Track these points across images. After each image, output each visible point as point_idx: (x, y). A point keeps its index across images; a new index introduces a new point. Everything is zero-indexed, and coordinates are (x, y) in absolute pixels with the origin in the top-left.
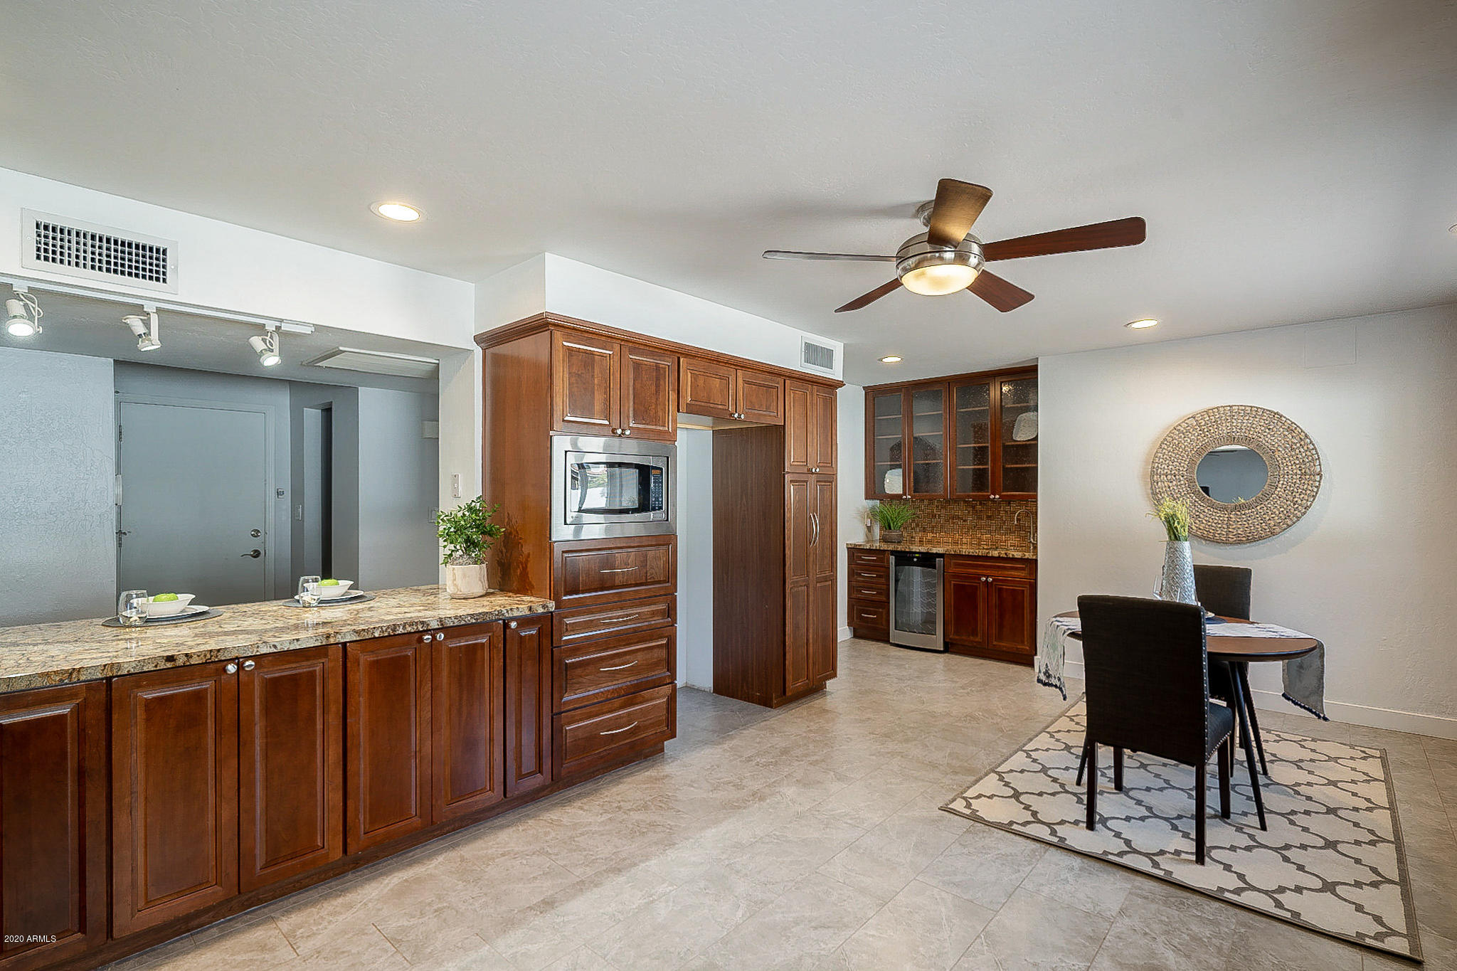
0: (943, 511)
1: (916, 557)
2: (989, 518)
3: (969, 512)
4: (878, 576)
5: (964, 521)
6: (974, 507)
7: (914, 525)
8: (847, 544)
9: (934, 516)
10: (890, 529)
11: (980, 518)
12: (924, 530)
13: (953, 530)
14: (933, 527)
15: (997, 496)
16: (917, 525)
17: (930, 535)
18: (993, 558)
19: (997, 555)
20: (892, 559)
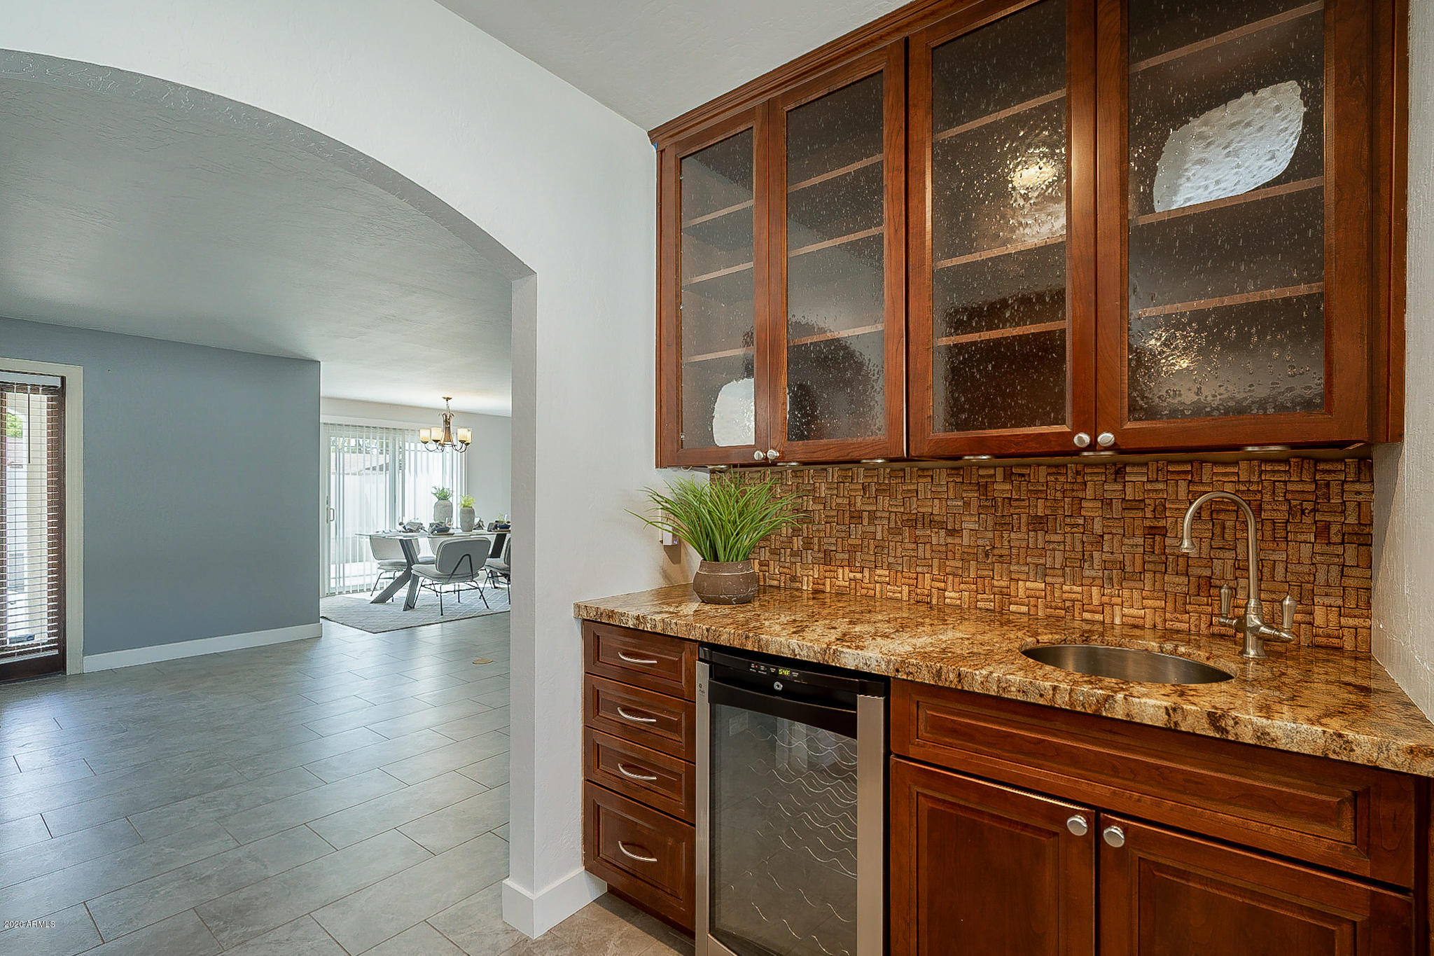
0: (884, 502)
1: (783, 680)
2: (1038, 523)
3: (967, 504)
4: (662, 723)
5: (953, 532)
6: (983, 488)
7: (798, 543)
8: (578, 606)
9: (856, 517)
10: (716, 558)
11: (1003, 525)
12: (827, 559)
13: (914, 561)
14: (853, 550)
15: (1106, 438)
16: (808, 545)
17: (843, 576)
18: (1132, 729)
19: (1160, 720)
20: (702, 672)
